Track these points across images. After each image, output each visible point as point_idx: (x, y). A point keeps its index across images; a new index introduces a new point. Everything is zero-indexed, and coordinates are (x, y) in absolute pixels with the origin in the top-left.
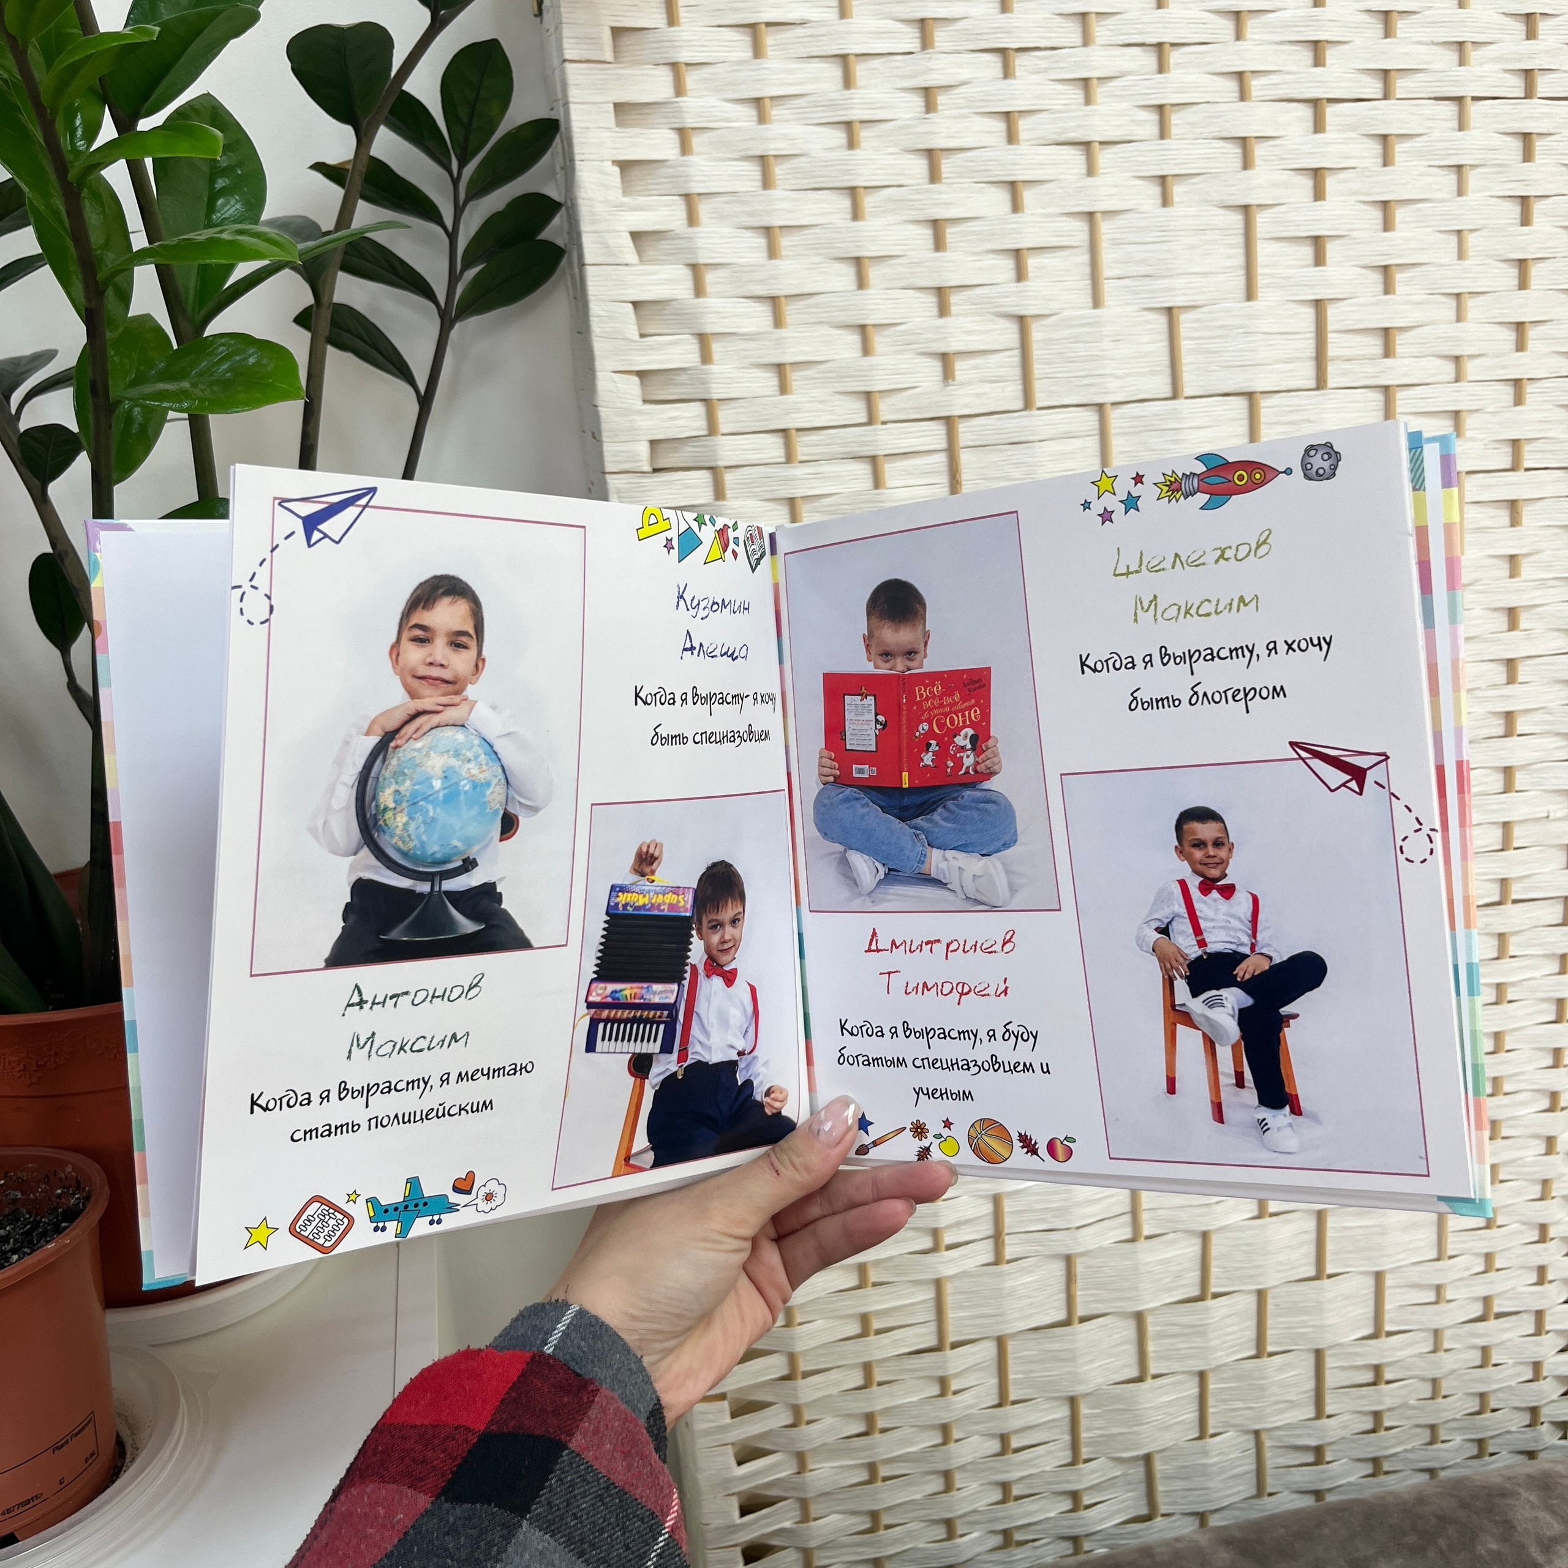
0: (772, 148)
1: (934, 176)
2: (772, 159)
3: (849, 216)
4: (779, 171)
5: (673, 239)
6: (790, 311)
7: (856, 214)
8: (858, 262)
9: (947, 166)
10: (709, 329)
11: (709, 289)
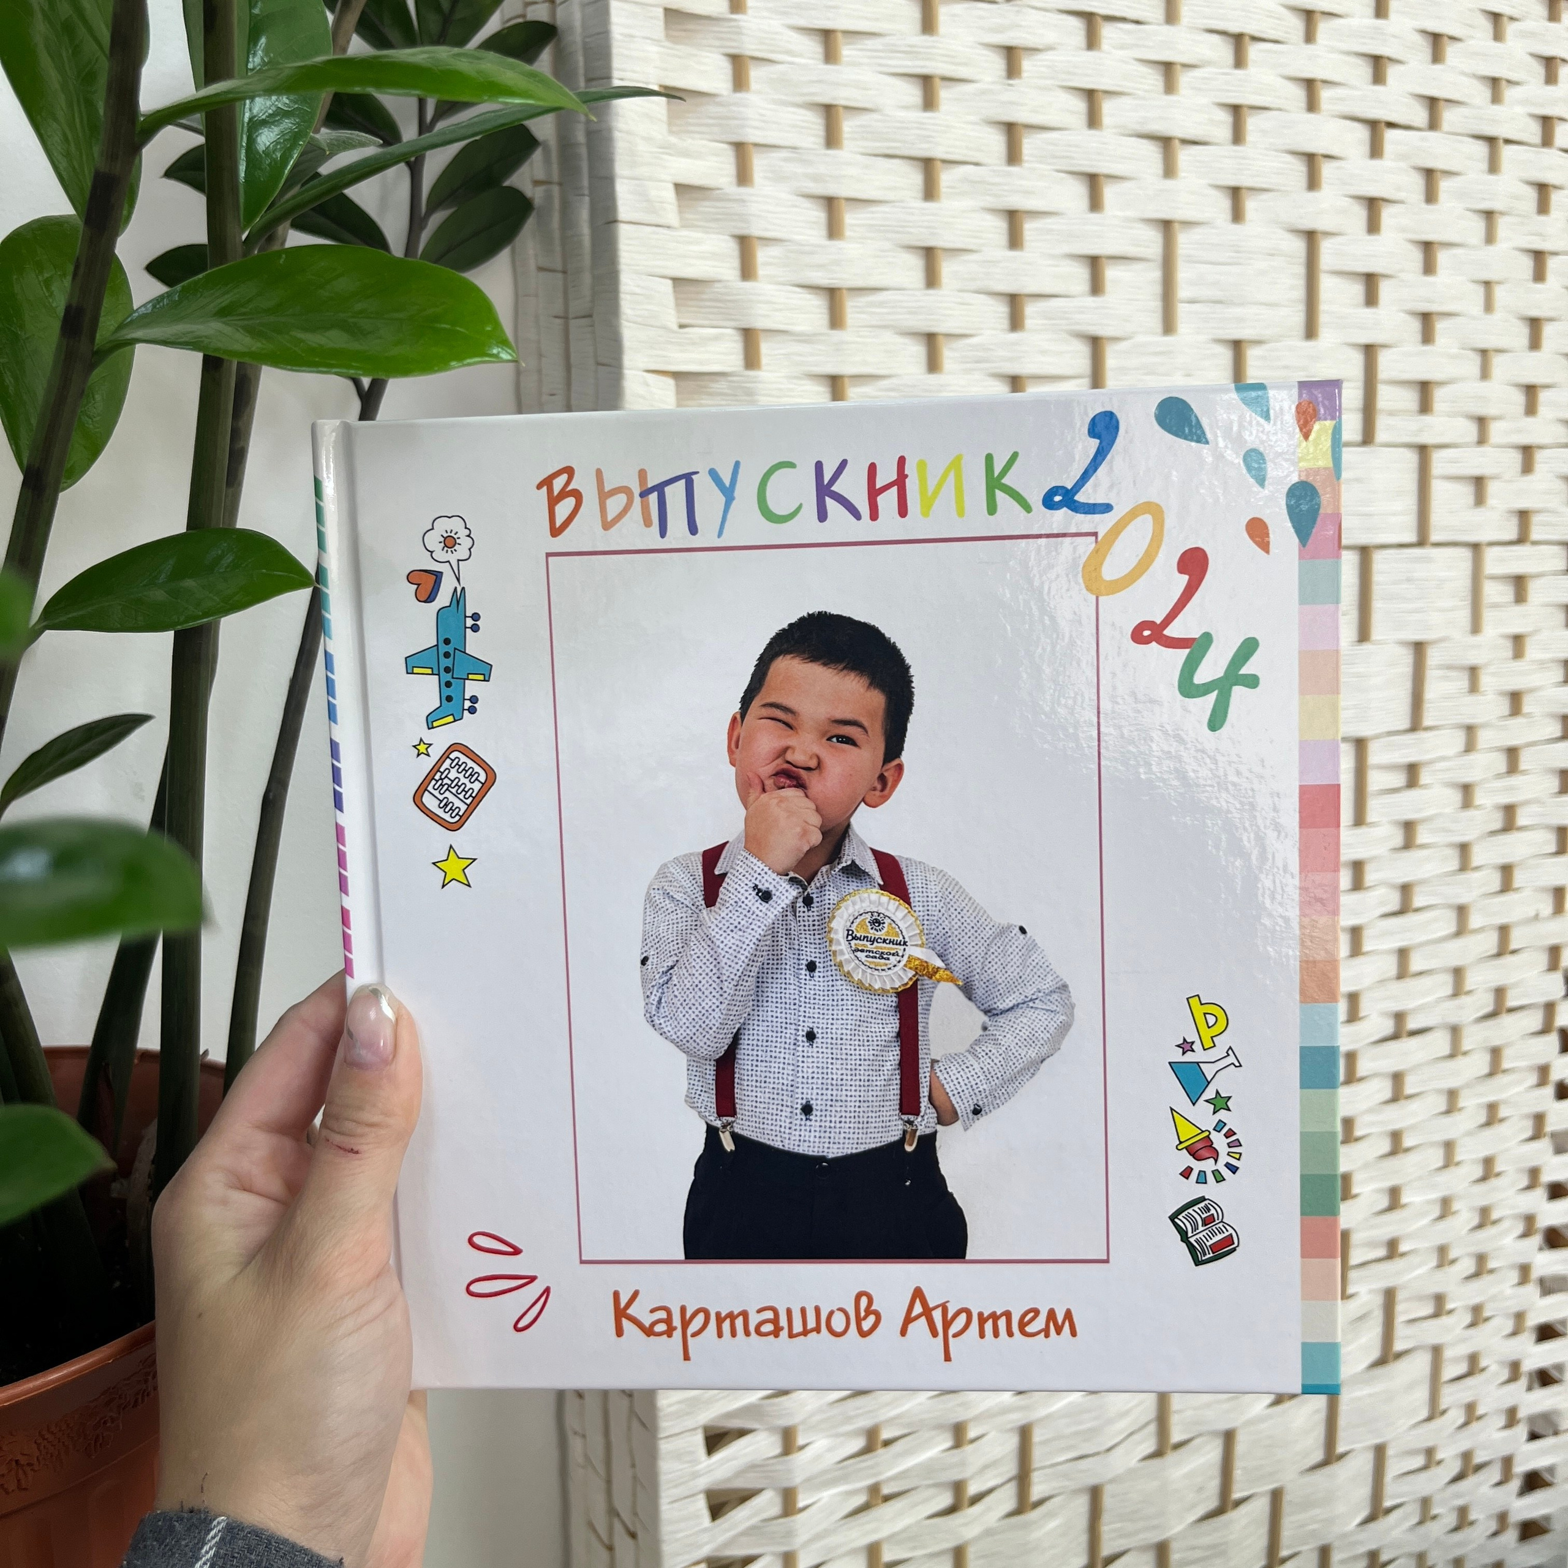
0: (840, 96)
1: (1013, 156)
2: (841, 110)
3: (920, 195)
4: (848, 126)
5: (719, 200)
6: (852, 308)
7: (930, 192)
8: (929, 254)
9: (1029, 144)
10: (759, 323)
11: (761, 271)
